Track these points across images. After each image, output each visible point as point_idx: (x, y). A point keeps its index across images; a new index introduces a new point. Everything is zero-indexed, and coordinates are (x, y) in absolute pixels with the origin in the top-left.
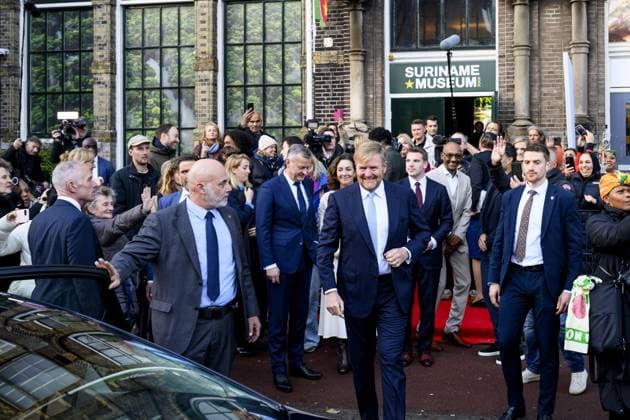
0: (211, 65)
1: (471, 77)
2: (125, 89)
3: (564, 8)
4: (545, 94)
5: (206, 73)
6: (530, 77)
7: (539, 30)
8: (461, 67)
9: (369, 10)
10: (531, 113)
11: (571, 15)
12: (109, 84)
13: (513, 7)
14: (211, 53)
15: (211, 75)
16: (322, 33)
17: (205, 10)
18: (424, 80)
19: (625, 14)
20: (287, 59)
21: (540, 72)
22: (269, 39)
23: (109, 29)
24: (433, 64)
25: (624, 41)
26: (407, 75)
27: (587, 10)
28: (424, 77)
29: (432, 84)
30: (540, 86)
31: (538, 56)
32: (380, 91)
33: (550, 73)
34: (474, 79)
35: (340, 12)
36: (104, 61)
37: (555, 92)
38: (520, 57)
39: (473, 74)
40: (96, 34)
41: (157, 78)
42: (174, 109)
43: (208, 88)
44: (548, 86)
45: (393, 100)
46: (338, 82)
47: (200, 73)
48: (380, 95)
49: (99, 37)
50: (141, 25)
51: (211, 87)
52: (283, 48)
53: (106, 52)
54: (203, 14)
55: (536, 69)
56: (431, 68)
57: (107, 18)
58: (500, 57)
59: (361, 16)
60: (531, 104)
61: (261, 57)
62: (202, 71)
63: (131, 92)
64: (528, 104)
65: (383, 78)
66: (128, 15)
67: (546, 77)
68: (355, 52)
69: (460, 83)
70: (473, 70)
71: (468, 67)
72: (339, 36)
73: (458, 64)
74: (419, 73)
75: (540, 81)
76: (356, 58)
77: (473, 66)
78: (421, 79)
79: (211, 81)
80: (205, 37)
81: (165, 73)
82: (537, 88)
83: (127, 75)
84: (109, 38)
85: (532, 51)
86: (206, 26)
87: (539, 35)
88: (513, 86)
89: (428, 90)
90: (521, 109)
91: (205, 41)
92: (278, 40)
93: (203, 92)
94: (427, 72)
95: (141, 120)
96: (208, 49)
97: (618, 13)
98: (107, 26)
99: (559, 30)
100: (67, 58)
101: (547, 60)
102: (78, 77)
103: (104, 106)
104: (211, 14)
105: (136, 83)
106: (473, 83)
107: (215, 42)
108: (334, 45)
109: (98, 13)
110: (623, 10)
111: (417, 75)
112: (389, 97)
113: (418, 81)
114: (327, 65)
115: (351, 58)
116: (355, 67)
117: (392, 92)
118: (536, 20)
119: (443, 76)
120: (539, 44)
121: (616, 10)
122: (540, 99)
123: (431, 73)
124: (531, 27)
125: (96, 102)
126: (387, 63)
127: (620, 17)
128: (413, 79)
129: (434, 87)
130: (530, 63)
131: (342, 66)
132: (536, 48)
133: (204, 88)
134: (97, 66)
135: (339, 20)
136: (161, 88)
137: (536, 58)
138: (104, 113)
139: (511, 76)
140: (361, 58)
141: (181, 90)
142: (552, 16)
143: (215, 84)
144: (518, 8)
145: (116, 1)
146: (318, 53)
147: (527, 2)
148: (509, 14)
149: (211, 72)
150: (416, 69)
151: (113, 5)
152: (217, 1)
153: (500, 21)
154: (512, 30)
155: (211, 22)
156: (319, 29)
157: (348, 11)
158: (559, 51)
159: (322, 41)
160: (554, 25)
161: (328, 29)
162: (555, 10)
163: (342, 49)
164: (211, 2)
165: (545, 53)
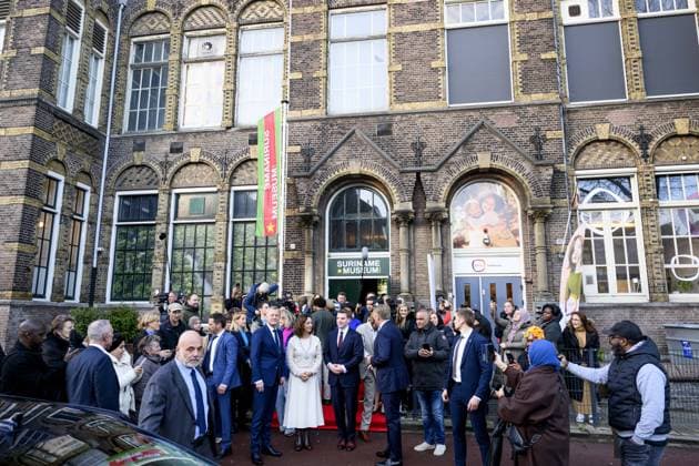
0: (223, 259)
1: (375, 267)
2: (172, 272)
4: (418, 278)
5: (220, 263)
6: (410, 268)
7: (414, 241)
8: (369, 262)
9: (316, 228)
10: (410, 289)
12: (162, 269)
13: (399, 228)
15: (223, 265)
16: (289, 241)
17: (222, 227)
18: (348, 269)
19: (462, 233)
20: (268, 255)
21: (414, 265)
22: (258, 244)
24: (353, 260)
25: (462, 247)
26: (338, 266)
28: (348, 267)
29: (352, 271)
30: (415, 273)
31: (414, 255)
32: (321, 274)
33: (420, 265)
34: (377, 268)
35: (300, 229)
36: (160, 256)
37: (423, 276)
38: (403, 256)
39: (376, 265)
41: (191, 266)
42: (200, 285)
43: (221, 272)
44: (420, 273)
45: (330, 280)
46: (298, 269)
48: (322, 277)
51: (223, 271)
52: (266, 249)
53: (162, 251)
54: (220, 229)
56: (352, 262)
58: (392, 255)
59: (312, 231)
60: (410, 283)
61: (253, 254)
62: (218, 262)
63: (175, 274)
64: (408, 283)
65: (324, 267)
66: (176, 229)
67: (418, 268)
68: (308, 252)
69: (369, 271)
70: (376, 263)
71: (373, 261)
72: (299, 243)
74: (345, 264)
75: (414, 270)
76: (308, 255)
77: (376, 261)
78: (346, 268)
79: (223, 268)
80: (221, 242)
81: (196, 263)
82: (413, 274)
83: (174, 264)
85: (410, 252)
86: (222, 236)
87: (414, 244)
88: (400, 273)
89: (350, 275)
90: (404, 286)
91: (221, 245)
92: (263, 244)
93: (218, 274)
94: (349, 264)
96: (222, 249)
97: (458, 232)
99: (425, 241)
100: (139, 253)
101: (419, 258)
102: (144, 265)
104: (225, 229)
105: (178, 269)
106: (376, 271)
107: (226, 245)
108: (296, 248)
109: (158, 228)
110: (461, 230)
111: (344, 266)
112: (327, 278)
113: (344, 269)
114: (292, 259)
115: (306, 255)
116: (308, 261)
117: (329, 275)
118: (412, 235)
119: (359, 267)
120: (414, 249)
121: (457, 230)
123: (352, 264)
124: (409, 239)
125: (153, 279)
126: (327, 259)
127: (459, 234)
128: (342, 268)
129: (354, 273)
130: (409, 260)
131: (300, 260)
132: (412, 251)
133: (219, 272)
134: (156, 258)
135: (299, 233)
136: (193, 272)
137: (412, 257)
139: (398, 267)
140: (311, 255)
141: (205, 273)
142: (421, 233)
143: (225, 270)
144: (401, 229)
146: (287, 252)
147: (406, 225)
148: (397, 232)
149: (223, 263)
150: (343, 262)
152: (229, 222)
153: (392, 235)
154: (399, 240)
155: (225, 234)
156: (288, 238)
157: (304, 229)
158: (425, 253)
159: (289, 246)
160: (422, 238)
161: (292, 238)
162: (422, 229)
163: (301, 250)
164: (225, 222)
165: (417, 254)
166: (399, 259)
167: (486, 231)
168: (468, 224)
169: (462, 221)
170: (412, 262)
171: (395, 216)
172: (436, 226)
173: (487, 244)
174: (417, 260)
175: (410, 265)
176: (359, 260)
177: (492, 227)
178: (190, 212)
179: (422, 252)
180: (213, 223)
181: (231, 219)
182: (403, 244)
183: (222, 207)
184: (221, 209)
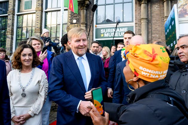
0: (39, 31)
2: (16, 40)
3: (161, 4)
4: (153, 37)
5: (38, 33)
6: (148, 31)
7: (151, 14)
8: (121, 29)
9: (88, 9)
11: (164, 6)
12: (10, 38)
14: (40, 27)
15: (39, 34)
16: (73, 18)
17: (39, 14)
18: (107, 34)
19: (185, 7)
20: (63, 29)
21: (151, 29)
23: (12, 21)
24: (111, 28)
25: (185, 17)
26: (101, 32)
27: (171, 4)
28: (107, 33)
29: (110, 35)
30: (152, 34)
32: (91, 37)
33: (155, 29)
36: (9, 31)
37: (158, 36)
38: (144, 23)
40: (8, 23)
41: (25, 36)
44: (155, 34)
47: (36, 34)
48: (91, 39)
49: (9, 24)
50: (22, 21)
53: (10, 28)
54: (38, 15)
55: (150, 28)
57: (11, 18)
58: (135, 24)
59: (85, 11)
62: (37, 33)
63: (18, 40)
64: (147, 40)
65: (93, 33)
66: (18, 18)
67: (153, 31)
68: (83, 23)
69: (120, 34)
70: (125, 30)
71: (123, 29)
72: (78, 19)
73: (119, 28)
74: (106, 31)
75: (151, 32)
76: (83, 25)
77: (125, 28)
78: (106, 33)
80: (38, 22)
81: (28, 34)
82: (150, 35)
83: (17, 35)
84: (11, 24)
85: (148, 21)
86: (38, 19)
87: (151, 15)
88: (141, 34)
91: (38, 24)
94: (108, 31)
96: (39, 26)
97: (182, 7)
98: (11, 20)
99: (159, 13)
100: (2, 31)
101: (154, 24)
102: (4, 36)
103: (9, 44)
107: (41, 24)
108: (76, 22)
109: (9, 17)
110: (184, 5)
111: (105, 32)
113: (105, 34)
117: (96, 38)
118: (150, 9)
120: (151, 19)
121: (181, 6)
122: (152, 39)
124: (148, 12)
125: (7, 43)
126: (95, 28)
127: (183, 8)
128: (104, 33)
129: (111, 36)
130: (148, 26)
132: (150, 20)
134: (8, 32)
135: (78, 14)
137: (150, 23)
138: (9, 47)
139: (140, 30)
140: (85, 25)
144: (143, 5)
145: (15, 13)
146: (71, 25)
147: (146, 2)
148: (139, 8)
149: (40, 33)
150: (105, 30)
151: (14, 14)
152: (43, 11)
153: (135, 11)
154: (140, 13)
155: (40, 17)
156: (72, 17)
157: (81, 10)
158: (159, 21)
159: (73, 21)
160: (157, 11)
161: (74, 17)
162: (157, 5)
163: (79, 23)
164: (41, 11)
165: (153, 22)
166: (140, 25)
170: (150, 27)
172: (168, 1)
175: (148, 29)
176: (114, 28)
178: (25, 8)
179: (156, 21)
180: (35, 13)
181: (44, 10)
182: (143, 15)
183: (39, 3)
184: (38, 4)
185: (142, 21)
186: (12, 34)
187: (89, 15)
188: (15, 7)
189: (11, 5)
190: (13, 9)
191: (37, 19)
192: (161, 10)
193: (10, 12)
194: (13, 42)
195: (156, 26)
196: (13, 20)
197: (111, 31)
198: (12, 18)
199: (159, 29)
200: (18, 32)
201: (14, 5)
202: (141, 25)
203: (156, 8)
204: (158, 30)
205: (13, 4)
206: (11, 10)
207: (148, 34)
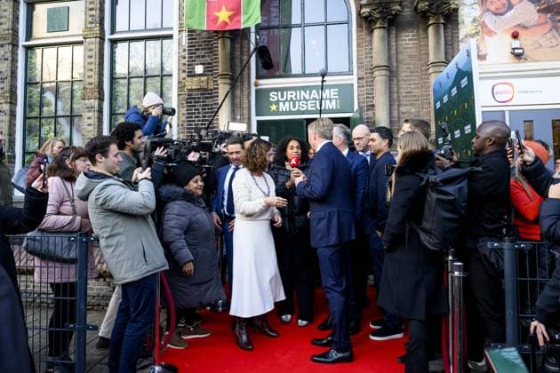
0: (97, 95)
1: (331, 100)
2: (26, 118)
3: (421, 32)
4: (403, 113)
5: (93, 100)
6: (390, 97)
7: (397, 53)
9: (236, 39)
11: (427, 37)
12: (8, 113)
13: (372, 31)
14: (97, 83)
15: (97, 103)
16: (194, 61)
17: (93, 46)
18: (287, 103)
20: (164, 89)
21: (398, 92)
22: (150, 73)
23: (10, 65)
24: (295, 89)
26: (271, 99)
27: (445, 33)
28: (287, 100)
29: (294, 107)
30: (399, 105)
31: (397, 76)
32: (246, 112)
33: (408, 93)
34: (334, 101)
35: (210, 41)
36: (4, 93)
37: (413, 110)
38: (380, 78)
39: (332, 97)
41: (53, 108)
43: (93, 114)
44: (407, 105)
45: (258, 122)
46: (208, 105)
47: (87, 101)
48: (247, 117)
49: (1, 72)
50: (40, 64)
51: (96, 114)
52: (162, 80)
53: (6, 85)
54: (90, 50)
55: (395, 90)
56: (294, 92)
57: (8, 55)
58: (359, 79)
59: (228, 42)
61: (143, 88)
62: (89, 99)
63: (31, 120)
65: (249, 101)
66: (29, 55)
67: (403, 97)
68: (223, 76)
69: (321, 106)
70: (332, 93)
71: (327, 91)
72: (209, 64)
73: (318, 88)
74: (282, 97)
75: (399, 101)
76: (224, 81)
77: (332, 90)
78: (284, 102)
79: (97, 108)
80: (92, 70)
81: (59, 103)
82: (396, 107)
83: (28, 106)
84: (9, 74)
85: (390, 72)
86: (92, 60)
87: (397, 58)
88: (373, 106)
89: (290, 113)
91: (92, 73)
93: (89, 118)
94: (289, 96)
95: (37, 144)
96: (95, 80)
98: (9, 62)
99: (416, 54)
101: (405, 81)
104: (97, 49)
105: (35, 113)
106: (333, 105)
108: (204, 71)
109: (1, 53)
110: (472, 36)
111: (280, 99)
112: (255, 119)
113: (281, 104)
114: (198, 90)
115: (220, 81)
116: (223, 89)
117: (257, 115)
118: (394, 44)
119: (305, 99)
120: (397, 67)
121: (466, 36)
122: (399, 117)
123: (293, 96)
124: (389, 49)
126: (253, 88)
128: (277, 103)
129: (296, 109)
130: (390, 85)
131: (212, 90)
132: (395, 69)
133: (90, 114)
135: (209, 49)
136: (56, 117)
137: (395, 79)
139: (371, 96)
140: (228, 81)
141: (72, 118)
142: (408, 40)
143: (100, 111)
144: (377, 33)
145: (18, 41)
146: (189, 79)
147: (386, 26)
148: (368, 39)
149: (97, 100)
150: (279, 93)
151: (15, 45)
152: (104, 39)
153: (358, 46)
154: (371, 53)
155: (97, 56)
156: (191, 57)
157: (218, 40)
158: (417, 72)
159: (194, 68)
160: (410, 48)
161: (198, 57)
162: (411, 34)
163: (212, 75)
164: (98, 39)
165: (403, 75)
166: (371, 84)
167: (515, 36)
168: (484, 25)
169: (474, 20)
170: (395, 88)
171: (365, 10)
172: (437, 24)
173: (518, 56)
174: (403, 85)
175: (391, 93)
176: (303, 88)
177: (525, 28)
178: (48, 28)
179: (411, 72)
180: (81, 43)
181: (108, 36)
182: (379, 57)
183: (91, 16)
184: (90, 19)
185: (376, 73)
186: (11, 103)
187: (238, 53)
188: (18, 23)
189: (6, 17)
190: (13, 29)
191: (89, 60)
192: (420, 46)
193: (5, 39)
194: (15, 125)
195: (410, 84)
196: (14, 61)
197: (296, 97)
198: (10, 54)
199: (416, 92)
200: (30, 97)
201: (16, 19)
202: (372, 81)
203: (410, 40)
204: (415, 96)
205: (11, 16)
206: (7, 32)
207: (391, 105)
